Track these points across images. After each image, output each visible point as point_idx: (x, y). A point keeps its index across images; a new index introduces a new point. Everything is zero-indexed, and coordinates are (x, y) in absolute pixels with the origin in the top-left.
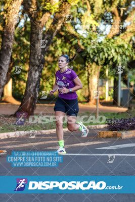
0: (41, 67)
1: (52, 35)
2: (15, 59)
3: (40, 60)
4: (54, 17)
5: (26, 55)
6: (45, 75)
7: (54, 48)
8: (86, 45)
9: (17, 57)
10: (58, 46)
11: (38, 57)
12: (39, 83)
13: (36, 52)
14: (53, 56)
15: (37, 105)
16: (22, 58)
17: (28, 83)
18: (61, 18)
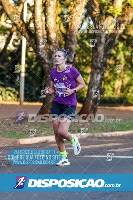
0: (103, 70)
1: (114, 39)
2: (77, 62)
3: (102, 63)
5: (88, 58)
6: (107, 78)
7: (116, 52)
9: (79, 60)
10: (120, 50)
11: (100, 61)
12: (101, 86)
13: (98, 55)
14: (115, 59)
15: (98, 107)
16: (84, 61)
18: (124, 21)
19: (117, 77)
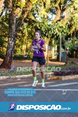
0: (15, 39)
1: (21, 21)
4: (23, 10)
5: (6, 32)
6: (17, 44)
8: (41, 26)
9: (1, 33)
11: (13, 34)
12: (14, 48)
13: (12, 31)
14: (22, 33)
15: (13, 61)
16: (4, 34)
17: (8, 48)
18: (27, 10)
19: (24, 43)
